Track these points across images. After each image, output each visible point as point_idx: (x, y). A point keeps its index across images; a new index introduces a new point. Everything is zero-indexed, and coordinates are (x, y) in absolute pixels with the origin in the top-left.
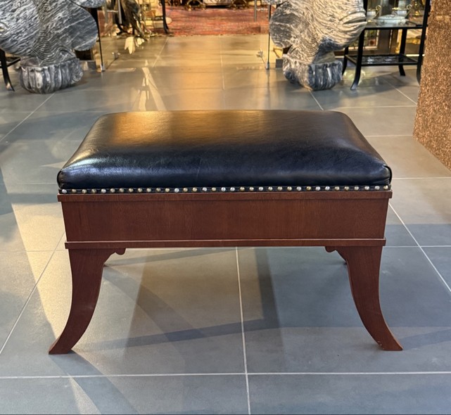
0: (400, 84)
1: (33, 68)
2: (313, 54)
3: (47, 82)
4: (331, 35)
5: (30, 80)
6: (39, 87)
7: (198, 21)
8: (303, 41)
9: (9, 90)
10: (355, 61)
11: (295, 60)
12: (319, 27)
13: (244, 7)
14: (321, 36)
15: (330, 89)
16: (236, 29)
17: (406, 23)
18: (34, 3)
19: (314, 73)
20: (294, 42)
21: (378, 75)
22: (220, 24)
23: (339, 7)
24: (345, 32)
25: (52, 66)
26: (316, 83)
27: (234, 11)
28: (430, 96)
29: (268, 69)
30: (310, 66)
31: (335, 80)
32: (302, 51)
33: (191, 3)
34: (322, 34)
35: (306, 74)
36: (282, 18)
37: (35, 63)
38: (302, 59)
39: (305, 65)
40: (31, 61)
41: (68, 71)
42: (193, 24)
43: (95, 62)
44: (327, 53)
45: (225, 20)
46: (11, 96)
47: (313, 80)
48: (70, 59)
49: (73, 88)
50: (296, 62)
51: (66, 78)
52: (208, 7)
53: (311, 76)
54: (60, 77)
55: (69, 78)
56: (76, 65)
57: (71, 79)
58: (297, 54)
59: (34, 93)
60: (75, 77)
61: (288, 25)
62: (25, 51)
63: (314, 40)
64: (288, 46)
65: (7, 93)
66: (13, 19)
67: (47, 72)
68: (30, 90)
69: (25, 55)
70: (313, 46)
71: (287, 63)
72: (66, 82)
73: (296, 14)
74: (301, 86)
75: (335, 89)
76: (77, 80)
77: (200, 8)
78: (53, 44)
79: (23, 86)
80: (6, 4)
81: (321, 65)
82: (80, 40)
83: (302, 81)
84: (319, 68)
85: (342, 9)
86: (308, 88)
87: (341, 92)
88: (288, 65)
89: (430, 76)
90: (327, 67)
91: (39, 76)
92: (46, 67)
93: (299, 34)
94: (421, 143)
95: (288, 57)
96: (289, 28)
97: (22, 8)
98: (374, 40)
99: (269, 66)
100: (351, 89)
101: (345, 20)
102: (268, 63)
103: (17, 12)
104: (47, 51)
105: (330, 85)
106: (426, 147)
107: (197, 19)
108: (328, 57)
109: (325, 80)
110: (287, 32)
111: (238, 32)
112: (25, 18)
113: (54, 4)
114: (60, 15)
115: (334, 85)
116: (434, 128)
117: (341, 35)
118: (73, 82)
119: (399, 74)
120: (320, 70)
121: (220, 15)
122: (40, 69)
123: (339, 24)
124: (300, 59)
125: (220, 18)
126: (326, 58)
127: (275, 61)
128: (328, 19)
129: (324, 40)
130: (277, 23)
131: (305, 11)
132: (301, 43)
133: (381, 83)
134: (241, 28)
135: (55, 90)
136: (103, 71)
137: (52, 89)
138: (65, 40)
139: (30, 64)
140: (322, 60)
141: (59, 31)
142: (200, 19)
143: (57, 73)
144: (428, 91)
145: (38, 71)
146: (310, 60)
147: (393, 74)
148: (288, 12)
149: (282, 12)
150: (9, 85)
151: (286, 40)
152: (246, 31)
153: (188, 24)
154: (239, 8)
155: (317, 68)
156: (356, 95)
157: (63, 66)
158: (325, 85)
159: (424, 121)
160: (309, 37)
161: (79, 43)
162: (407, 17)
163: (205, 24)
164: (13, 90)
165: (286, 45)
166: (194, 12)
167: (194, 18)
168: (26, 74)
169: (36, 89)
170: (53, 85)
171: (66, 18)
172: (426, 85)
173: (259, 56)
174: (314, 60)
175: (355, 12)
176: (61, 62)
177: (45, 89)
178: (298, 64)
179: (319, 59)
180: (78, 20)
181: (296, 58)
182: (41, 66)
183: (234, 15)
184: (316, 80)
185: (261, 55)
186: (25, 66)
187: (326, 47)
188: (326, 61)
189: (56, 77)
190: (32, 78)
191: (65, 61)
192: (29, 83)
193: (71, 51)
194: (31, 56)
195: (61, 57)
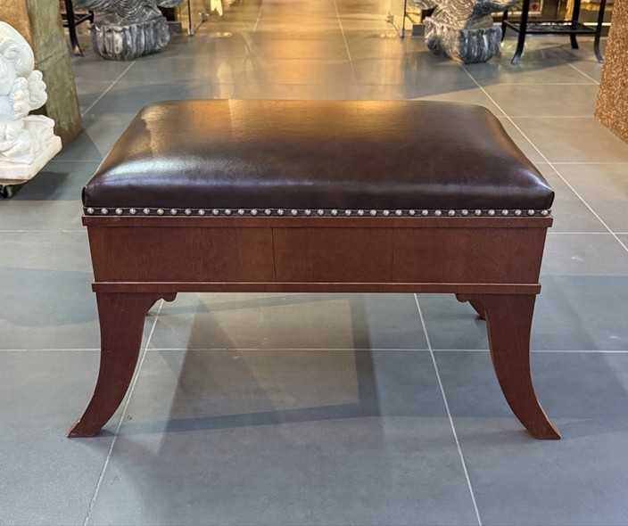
0: (572, 59)
1: (111, 27)
2: (466, 16)
3: (128, 47)
6: (117, 52)
9: (77, 55)
10: (518, 28)
11: (441, 25)
15: (485, 62)
19: (467, 41)
20: (440, 1)
21: (544, 47)
25: (134, 26)
26: (468, 53)
28: (618, 67)
29: (403, 37)
30: (461, 32)
31: (492, 50)
32: (451, 13)
35: (457, 43)
37: (113, 20)
38: (451, 23)
39: (455, 31)
40: (108, 18)
41: (152, 33)
43: (180, 24)
44: (483, 15)
46: (78, 63)
47: (466, 50)
48: (155, 18)
49: (156, 56)
50: (442, 28)
51: (150, 41)
53: (462, 44)
54: (143, 40)
55: (153, 42)
56: (162, 25)
57: (156, 43)
58: (444, 16)
59: (109, 59)
60: (160, 41)
62: (103, 4)
64: (432, 7)
65: (74, 59)
67: (128, 33)
68: (105, 56)
69: (100, 11)
70: (466, 6)
71: (431, 29)
72: (150, 48)
74: (448, 58)
75: (491, 62)
76: (162, 45)
79: (96, 50)
81: (475, 31)
83: (449, 52)
84: (474, 34)
86: (457, 61)
87: (500, 66)
88: (433, 31)
89: (618, 42)
90: (482, 33)
91: (118, 38)
92: (127, 27)
94: (605, 125)
95: (432, 21)
98: (538, 4)
99: (403, 33)
100: (512, 63)
102: (404, 29)
104: (128, 6)
105: (486, 57)
106: (611, 130)
108: (484, 20)
109: (480, 51)
115: (491, 57)
116: (622, 106)
118: (158, 48)
119: (571, 46)
120: (475, 38)
122: (120, 29)
124: (448, 23)
126: (482, 23)
127: (411, 28)
132: (450, 3)
133: (548, 57)
136: (191, 35)
137: (133, 55)
139: (107, 22)
140: (477, 24)
143: (140, 35)
144: (615, 61)
145: (117, 32)
146: (462, 25)
147: (562, 46)
150: (77, 49)
155: (471, 34)
156: (519, 70)
157: (147, 26)
158: (479, 57)
159: (610, 97)
164: (82, 56)
165: (429, 5)
168: (101, 34)
169: (114, 54)
170: (134, 51)
172: (613, 54)
173: (389, 21)
174: (467, 24)
176: (144, 22)
177: (125, 55)
178: (445, 30)
179: (473, 23)
181: (443, 21)
182: (121, 25)
184: (469, 50)
185: (391, 20)
186: (100, 24)
187: (484, 8)
188: (482, 26)
189: (138, 39)
190: (108, 40)
191: (149, 20)
192: (104, 47)
193: (156, 7)
194: (108, 11)
195: (144, 14)
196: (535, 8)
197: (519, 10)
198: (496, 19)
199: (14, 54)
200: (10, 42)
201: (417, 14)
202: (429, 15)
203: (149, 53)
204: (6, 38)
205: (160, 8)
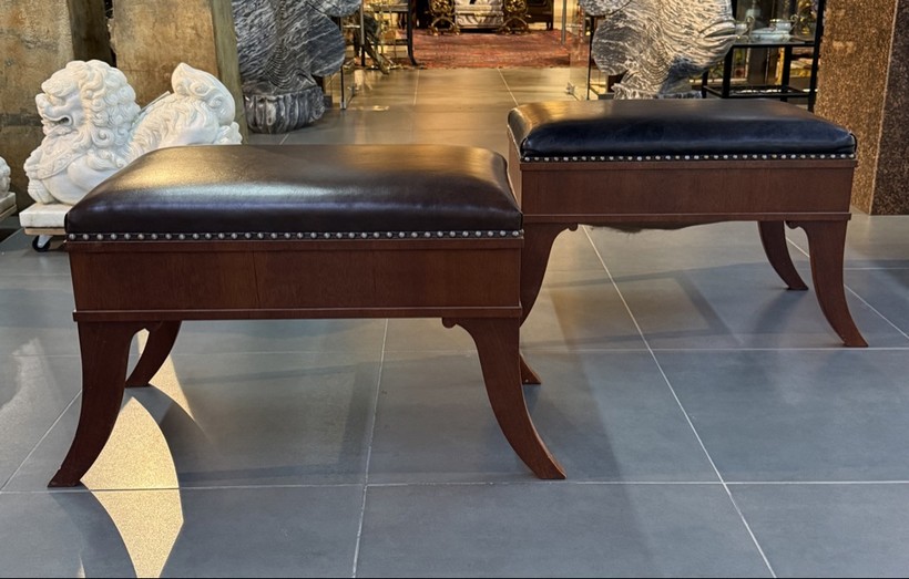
1: (263, 97)
2: (660, 80)
3: (281, 118)
4: (687, 53)
5: (257, 114)
6: (269, 124)
7: (455, 50)
8: (644, 64)
10: (720, 93)
11: (632, 90)
12: (669, 43)
13: (523, 31)
14: (672, 54)
16: (519, 60)
17: (791, 40)
18: (272, 7)
20: (630, 66)
22: (492, 54)
23: (699, 15)
24: (708, 49)
25: (289, 95)
27: (507, 37)
30: (656, 97)
32: (644, 77)
33: (437, 25)
34: (673, 53)
36: (611, 33)
37: (265, 89)
38: (644, 88)
39: (649, 96)
40: (261, 87)
41: (306, 103)
42: (451, 53)
43: (331, 97)
44: (680, 79)
45: (499, 48)
48: (310, 87)
49: (310, 129)
51: (304, 113)
52: (464, 30)
54: (297, 112)
55: (307, 113)
56: (316, 96)
57: (311, 115)
58: (635, 81)
59: (260, 132)
60: (314, 112)
61: (621, 43)
63: (662, 61)
64: (621, 72)
66: (245, 26)
67: (281, 103)
68: (255, 129)
70: (661, 69)
72: (304, 120)
73: (633, 27)
76: (316, 117)
77: (452, 31)
78: (289, 64)
80: (238, 6)
81: (672, 95)
82: (321, 62)
85: (703, 17)
88: (623, 98)
89: (827, 95)
91: (271, 107)
92: (281, 96)
93: (637, 54)
95: (622, 87)
96: (622, 47)
97: (257, 12)
98: (742, 69)
101: (708, 32)
102: (588, 100)
103: (252, 17)
104: (282, 74)
107: (451, 46)
108: (682, 84)
110: (620, 53)
111: (524, 64)
112: (260, 26)
113: (291, 10)
114: (298, 25)
117: (701, 52)
118: (312, 120)
121: (487, 42)
122: (274, 98)
123: (699, 37)
124: (641, 88)
125: (488, 46)
126: (678, 87)
127: (597, 98)
128: (683, 31)
129: (677, 60)
130: (604, 41)
131: (646, 22)
132: (641, 67)
134: (527, 59)
135: (288, 130)
136: (344, 109)
137: (285, 127)
138: (303, 61)
139: (258, 91)
140: (673, 88)
141: (296, 48)
142: (456, 47)
143: (294, 106)
145: (270, 101)
146: (656, 89)
148: (621, 25)
149: (612, 26)
151: (618, 64)
152: (536, 63)
153: (440, 54)
154: (514, 33)
157: (302, 96)
160: (654, 58)
161: (320, 67)
162: (791, 33)
163: (468, 54)
165: (617, 69)
166: (443, 38)
167: (447, 46)
168: (252, 105)
169: (265, 126)
170: (287, 122)
171: (305, 29)
173: (568, 93)
174: (662, 88)
175: (722, 22)
176: (298, 91)
177: (278, 127)
179: (669, 87)
180: (319, 33)
181: (634, 87)
182: (274, 95)
183: (510, 42)
185: (571, 92)
186: (250, 94)
187: (680, 70)
188: (680, 90)
189: (292, 110)
190: (260, 110)
191: (303, 90)
192: (255, 119)
193: (310, 77)
194: (261, 79)
195: (298, 83)
196: (739, 74)
197: (720, 77)
198: (695, 87)
199: (218, 103)
200: (215, 91)
201: (601, 86)
202: (619, 82)
203: (303, 125)
204: (211, 87)
205: (314, 77)
